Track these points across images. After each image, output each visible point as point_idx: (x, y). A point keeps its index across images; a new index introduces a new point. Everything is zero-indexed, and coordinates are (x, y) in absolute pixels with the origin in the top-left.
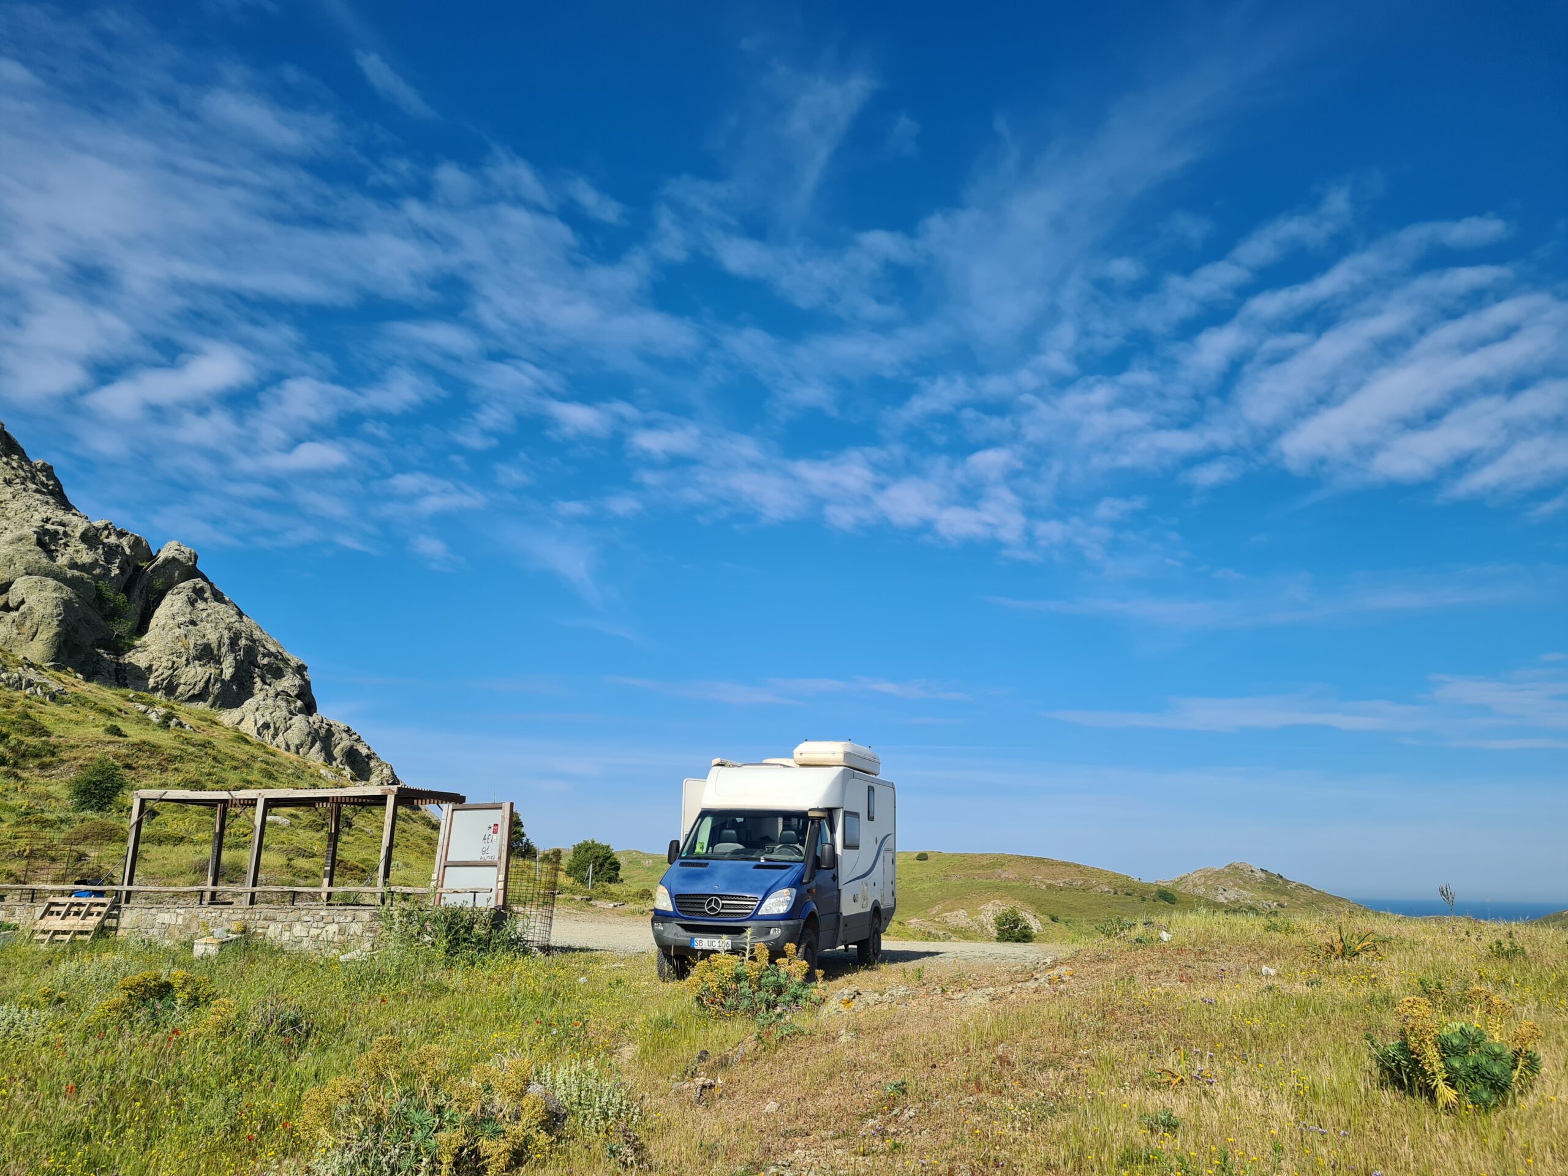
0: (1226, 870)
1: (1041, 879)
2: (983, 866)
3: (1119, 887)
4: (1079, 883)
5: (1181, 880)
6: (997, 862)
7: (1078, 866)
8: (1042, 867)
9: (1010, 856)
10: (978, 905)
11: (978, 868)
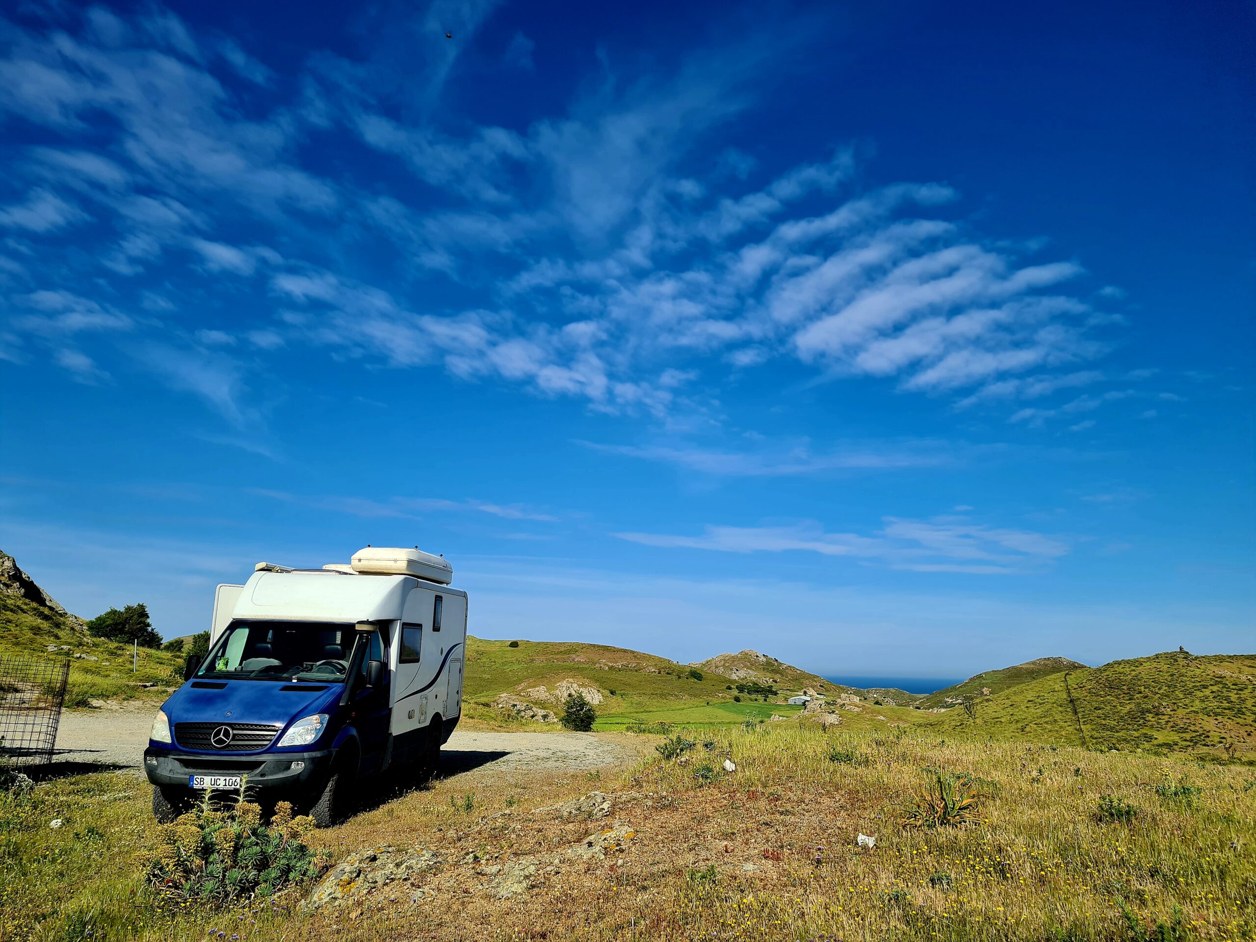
0: (739, 655)
1: (605, 662)
2: (561, 652)
3: (663, 668)
4: (634, 665)
5: (707, 663)
6: (573, 649)
7: (633, 652)
8: (606, 653)
9: (582, 644)
10: (555, 683)
11: (558, 654)
